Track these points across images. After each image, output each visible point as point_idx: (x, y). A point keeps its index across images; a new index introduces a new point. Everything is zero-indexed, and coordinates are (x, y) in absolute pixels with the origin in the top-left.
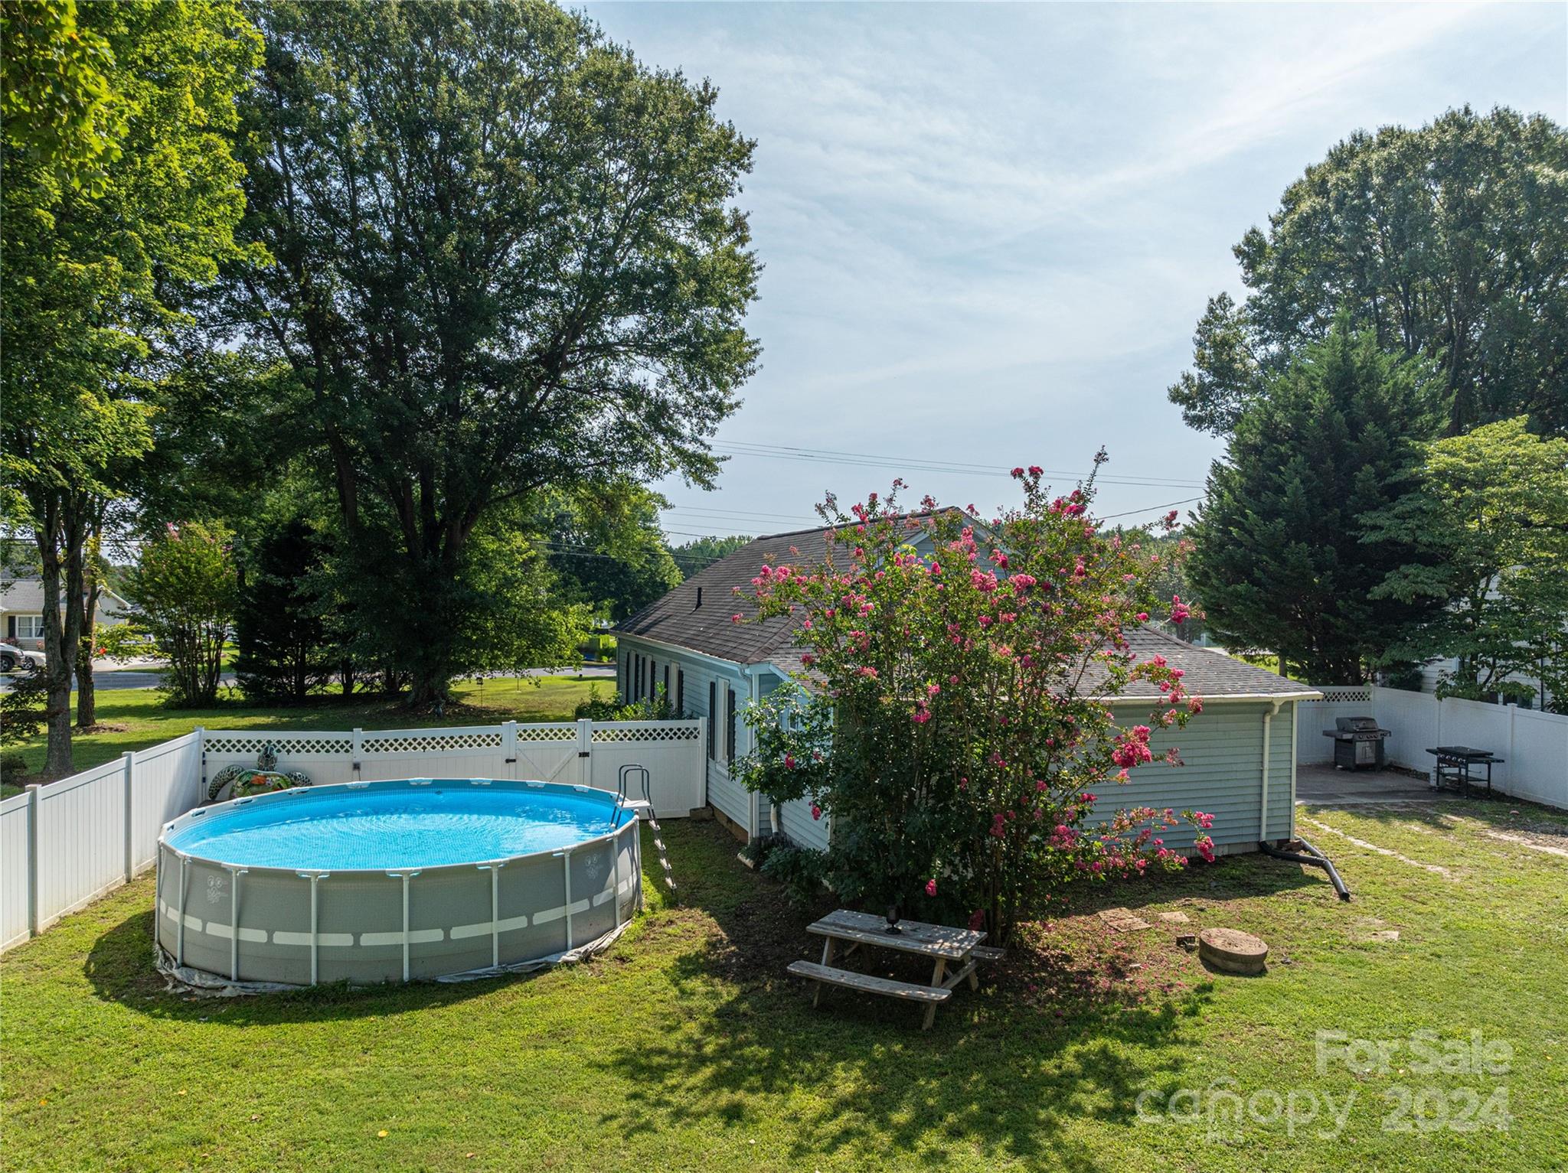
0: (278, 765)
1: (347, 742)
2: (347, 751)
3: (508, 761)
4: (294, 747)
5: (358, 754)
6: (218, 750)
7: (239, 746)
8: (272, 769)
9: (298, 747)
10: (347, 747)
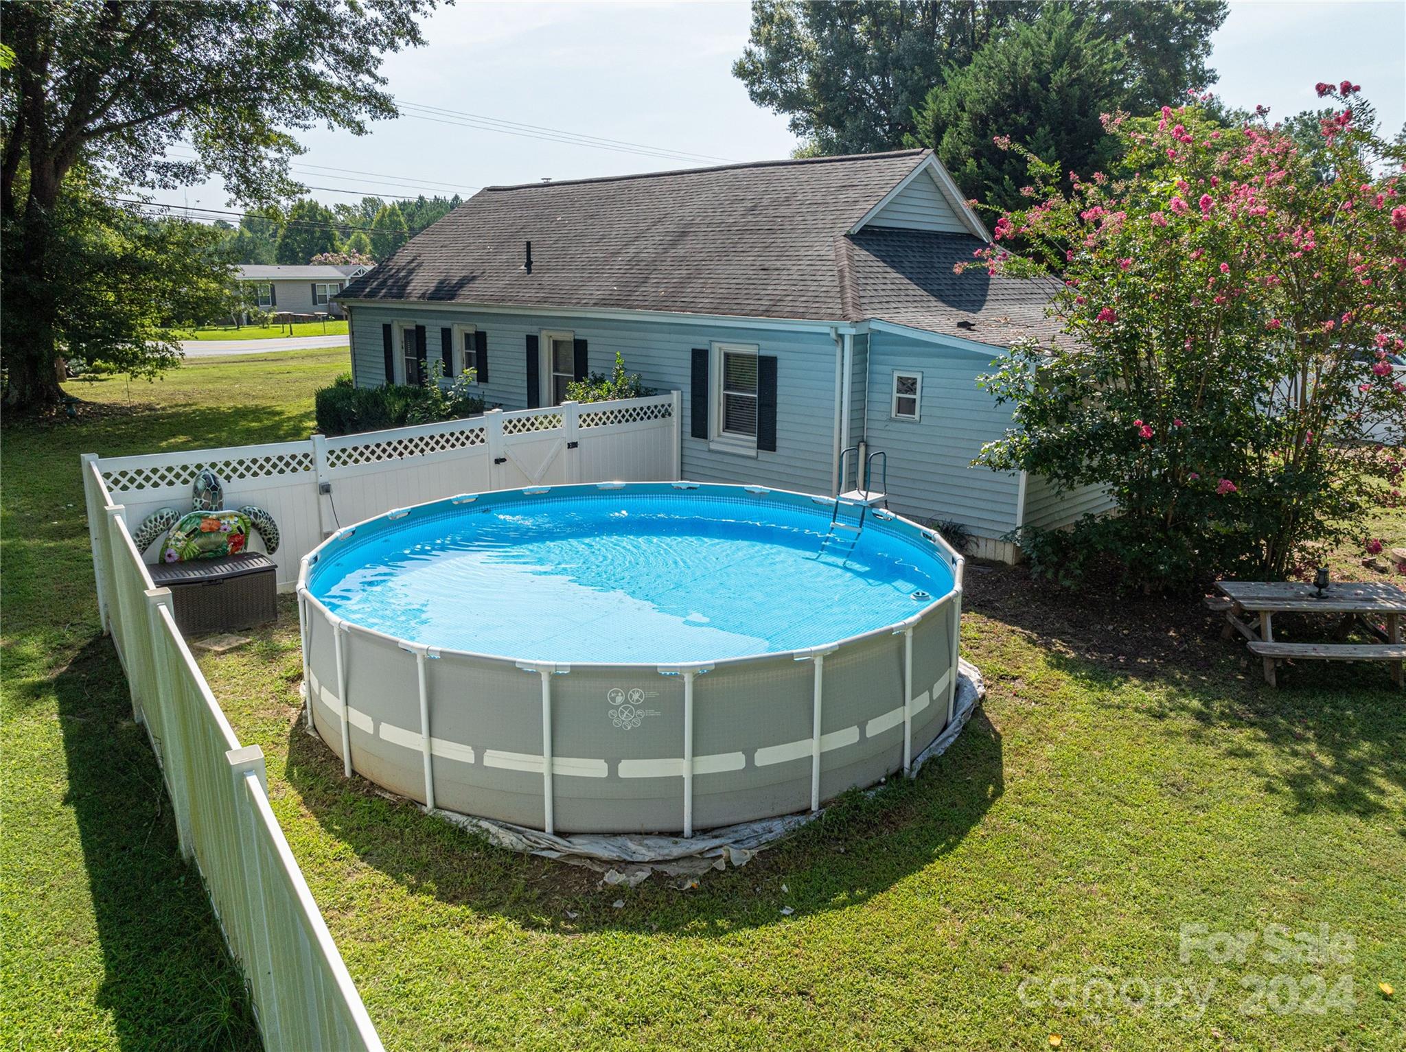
0: (226, 498)
1: (306, 456)
2: (307, 468)
3: (498, 461)
4: (235, 470)
5: (324, 472)
6: (140, 486)
7: (170, 476)
8: (220, 507)
9: (241, 469)
10: (306, 462)
